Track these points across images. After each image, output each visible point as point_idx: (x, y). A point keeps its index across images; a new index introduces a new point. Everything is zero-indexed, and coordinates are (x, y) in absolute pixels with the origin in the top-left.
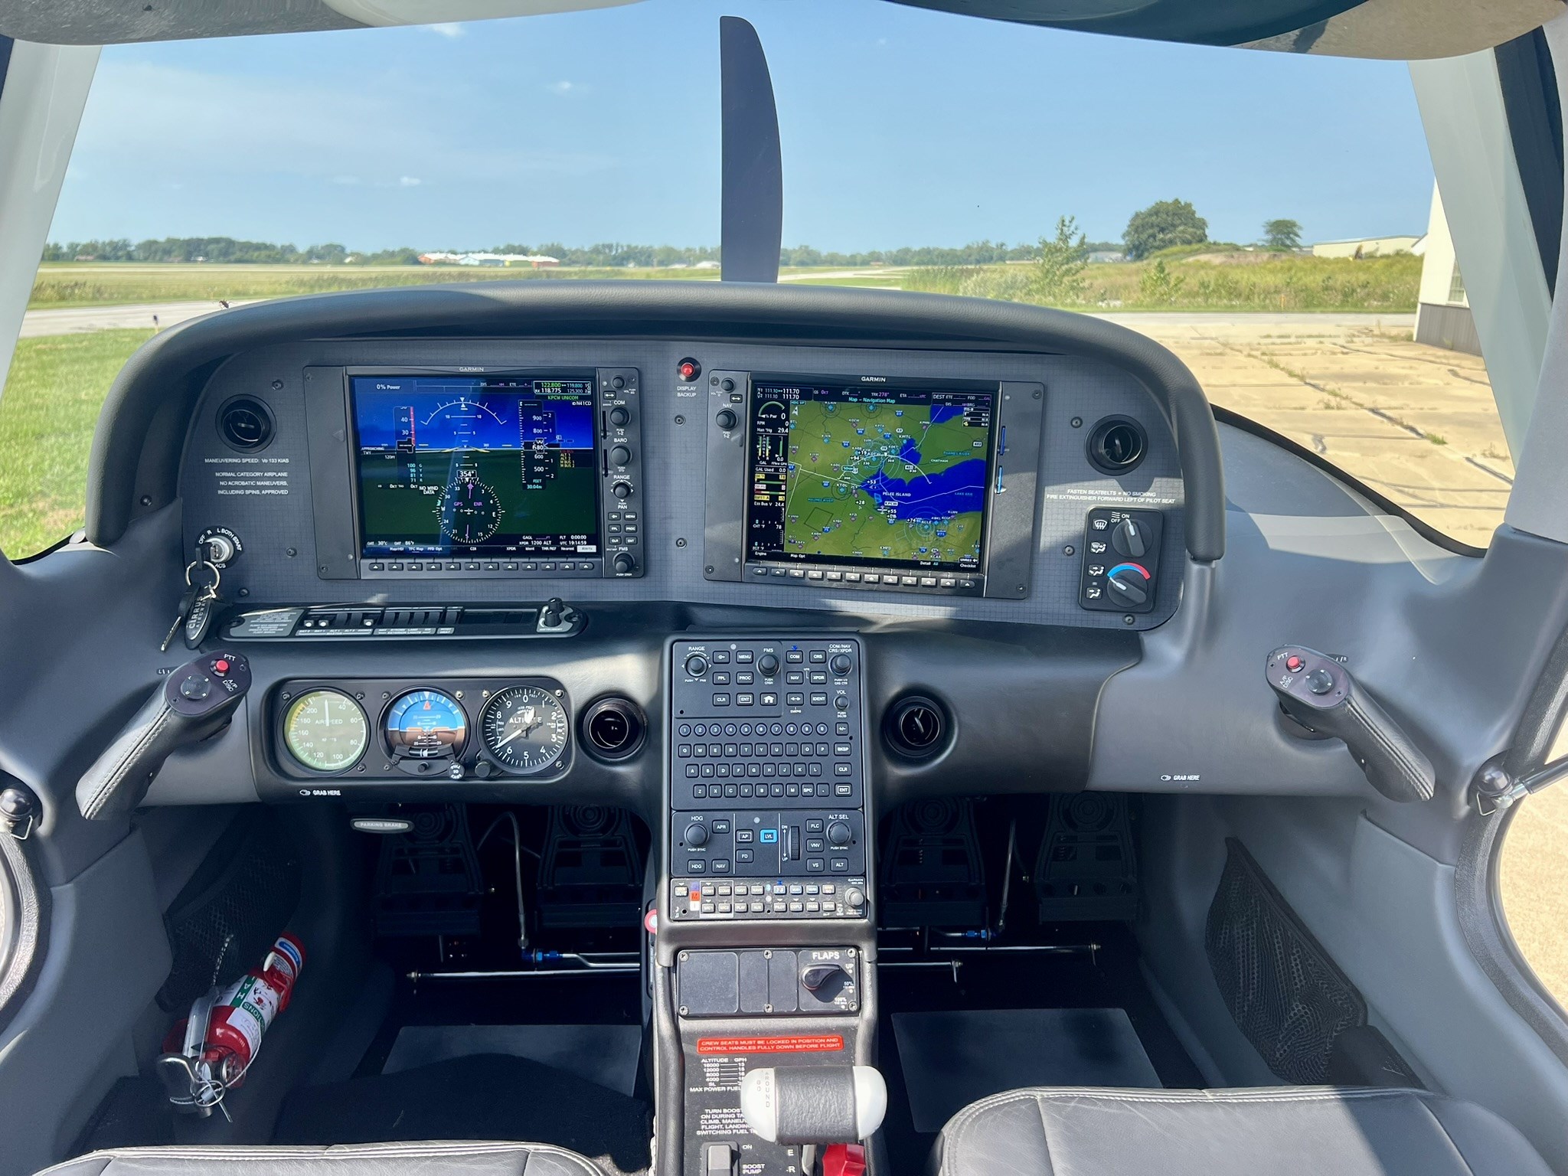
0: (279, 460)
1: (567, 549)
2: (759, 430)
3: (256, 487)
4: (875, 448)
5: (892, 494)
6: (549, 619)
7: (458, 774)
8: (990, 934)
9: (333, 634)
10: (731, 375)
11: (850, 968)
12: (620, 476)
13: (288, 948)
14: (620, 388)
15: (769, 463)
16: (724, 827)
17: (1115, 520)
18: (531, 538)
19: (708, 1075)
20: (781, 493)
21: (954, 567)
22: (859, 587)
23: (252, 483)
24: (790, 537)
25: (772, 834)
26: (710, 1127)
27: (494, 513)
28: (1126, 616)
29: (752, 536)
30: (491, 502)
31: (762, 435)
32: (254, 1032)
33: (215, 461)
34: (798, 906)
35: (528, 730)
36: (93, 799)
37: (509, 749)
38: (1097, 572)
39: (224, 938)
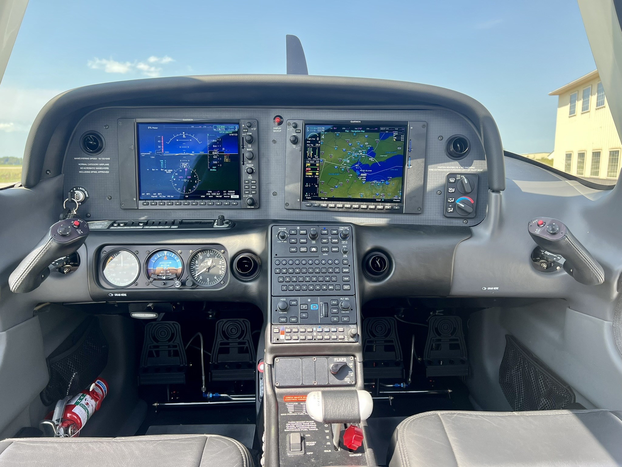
0: (106, 159)
1: (227, 197)
2: (307, 145)
3: (95, 170)
4: (357, 151)
5: (364, 171)
6: (219, 222)
7: (178, 285)
8: (405, 385)
9: (126, 228)
10: (295, 121)
11: (351, 365)
12: (248, 165)
13: (101, 384)
14: (250, 127)
15: (312, 159)
16: (295, 303)
17: (458, 178)
18: (211, 192)
19: (289, 409)
20: (317, 172)
21: (391, 201)
22: (351, 210)
23: (94, 168)
24: (321, 190)
25: (316, 306)
26: (290, 428)
27: (196, 181)
28: (464, 220)
29: (305, 190)
30: (195, 176)
31: (309, 147)
32: (84, 416)
33: (79, 158)
34: (327, 337)
35: (209, 269)
36: (16, 281)
37: (201, 277)
38: (451, 201)
39: (73, 373)
